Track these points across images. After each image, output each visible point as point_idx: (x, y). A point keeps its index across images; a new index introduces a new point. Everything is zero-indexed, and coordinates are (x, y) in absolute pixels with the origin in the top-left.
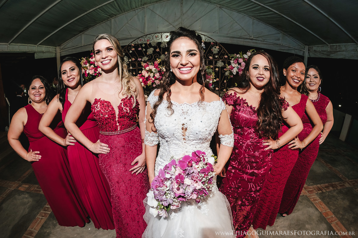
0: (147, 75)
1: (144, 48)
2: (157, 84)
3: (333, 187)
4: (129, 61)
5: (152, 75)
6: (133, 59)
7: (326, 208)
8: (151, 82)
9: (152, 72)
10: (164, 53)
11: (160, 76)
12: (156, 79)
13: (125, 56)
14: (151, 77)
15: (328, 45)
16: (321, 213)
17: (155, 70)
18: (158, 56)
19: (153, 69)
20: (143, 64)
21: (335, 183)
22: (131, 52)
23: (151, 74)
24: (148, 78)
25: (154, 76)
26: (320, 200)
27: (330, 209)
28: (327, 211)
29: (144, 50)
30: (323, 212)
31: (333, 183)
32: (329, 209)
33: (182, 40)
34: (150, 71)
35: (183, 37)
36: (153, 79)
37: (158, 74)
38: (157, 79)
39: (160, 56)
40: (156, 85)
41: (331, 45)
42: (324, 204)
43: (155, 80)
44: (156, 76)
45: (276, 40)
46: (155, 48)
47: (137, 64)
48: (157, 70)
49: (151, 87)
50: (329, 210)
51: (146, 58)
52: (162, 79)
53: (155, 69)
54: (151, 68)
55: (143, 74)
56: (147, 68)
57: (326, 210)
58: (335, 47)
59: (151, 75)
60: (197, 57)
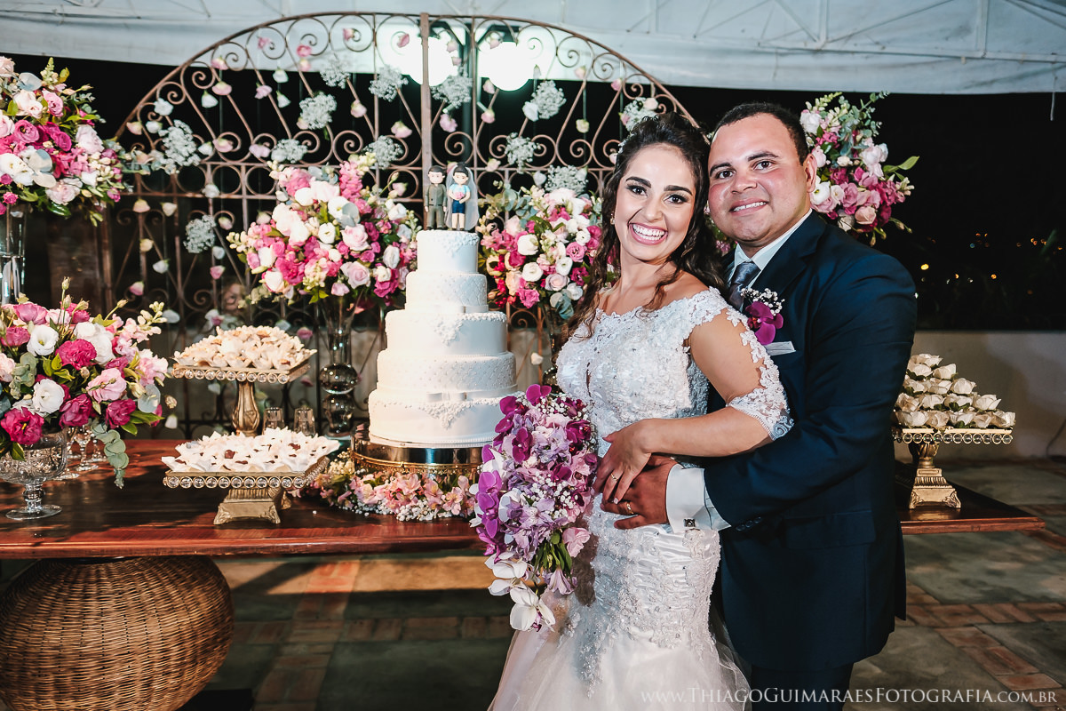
0: (298, 234)
1: (284, 88)
2: (354, 284)
4: (197, 152)
5: (327, 233)
6: (224, 146)
8: (322, 269)
9: (330, 219)
10: (385, 130)
11: (370, 241)
12: (350, 258)
13: (177, 122)
14: (322, 246)
17: (345, 209)
18: (357, 145)
19: (336, 204)
20: (280, 175)
22: (208, 101)
23: (324, 228)
24: (306, 251)
25: (338, 241)
29: (283, 101)
34: (317, 210)
35: (669, 147)
36: (335, 255)
37: (360, 230)
38: (352, 259)
39: (366, 144)
40: (349, 287)
43: (344, 261)
44: (348, 239)
46: (342, 97)
47: (244, 177)
48: (355, 211)
49: (323, 295)
51: (292, 148)
52: (378, 259)
53: (343, 201)
54: (321, 197)
55: (279, 227)
56: (304, 197)
59: (321, 236)
60: (688, 207)
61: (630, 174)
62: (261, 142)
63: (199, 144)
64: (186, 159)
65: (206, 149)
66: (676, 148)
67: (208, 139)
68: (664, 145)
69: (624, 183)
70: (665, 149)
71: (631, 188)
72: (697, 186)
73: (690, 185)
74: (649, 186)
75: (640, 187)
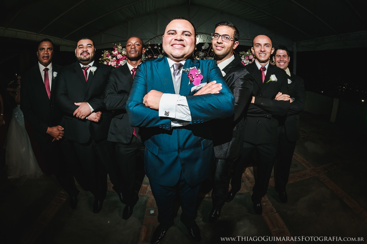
6: (150, 56)
15: (313, 40)
29: (160, 48)
41: (316, 39)
42: (332, 182)
50: (338, 187)
58: (319, 40)
62: (155, 55)
63: (145, 57)
64: (144, 59)
65: (147, 57)
67: (147, 56)
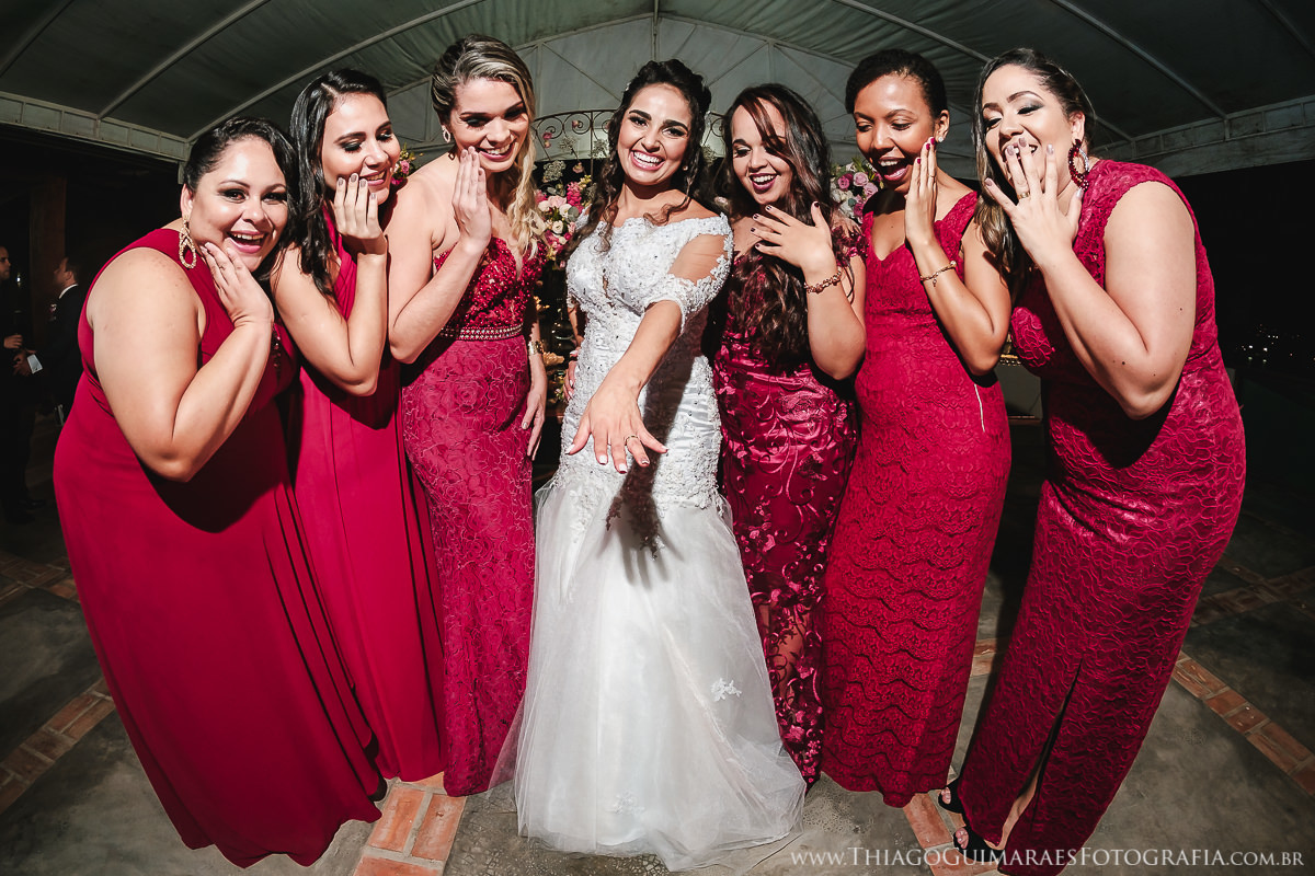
3: (1220, 609)
7: (1216, 681)
15: (1129, 142)
16: (1199, 701)
21: (1224, 594)
23: (556, 224)
26: (1188, 658)
27: (1230, 683)
28: (1221, 691)
30: (1209, 697)
31: (1217, 596)
32: (1228, 685)
33: (666, 93)
36: (563, 240)
41: (1139, 138)
42: (1203, 670)
45: (960, 145)
50: (1227, 688)
54: (554, 204)
57: (1216, 691)
58: (1153, 142)
59: (554, 229)
60: (682, 140)
61: (633, 108)
66: (676, 89)
68: (665, 85)
69: (627, 114)
70: (666, 88)
71: (633, 119)
72: (693, 123)
73: (686, 122)
74: (650, 119)
75: (642, 119)
